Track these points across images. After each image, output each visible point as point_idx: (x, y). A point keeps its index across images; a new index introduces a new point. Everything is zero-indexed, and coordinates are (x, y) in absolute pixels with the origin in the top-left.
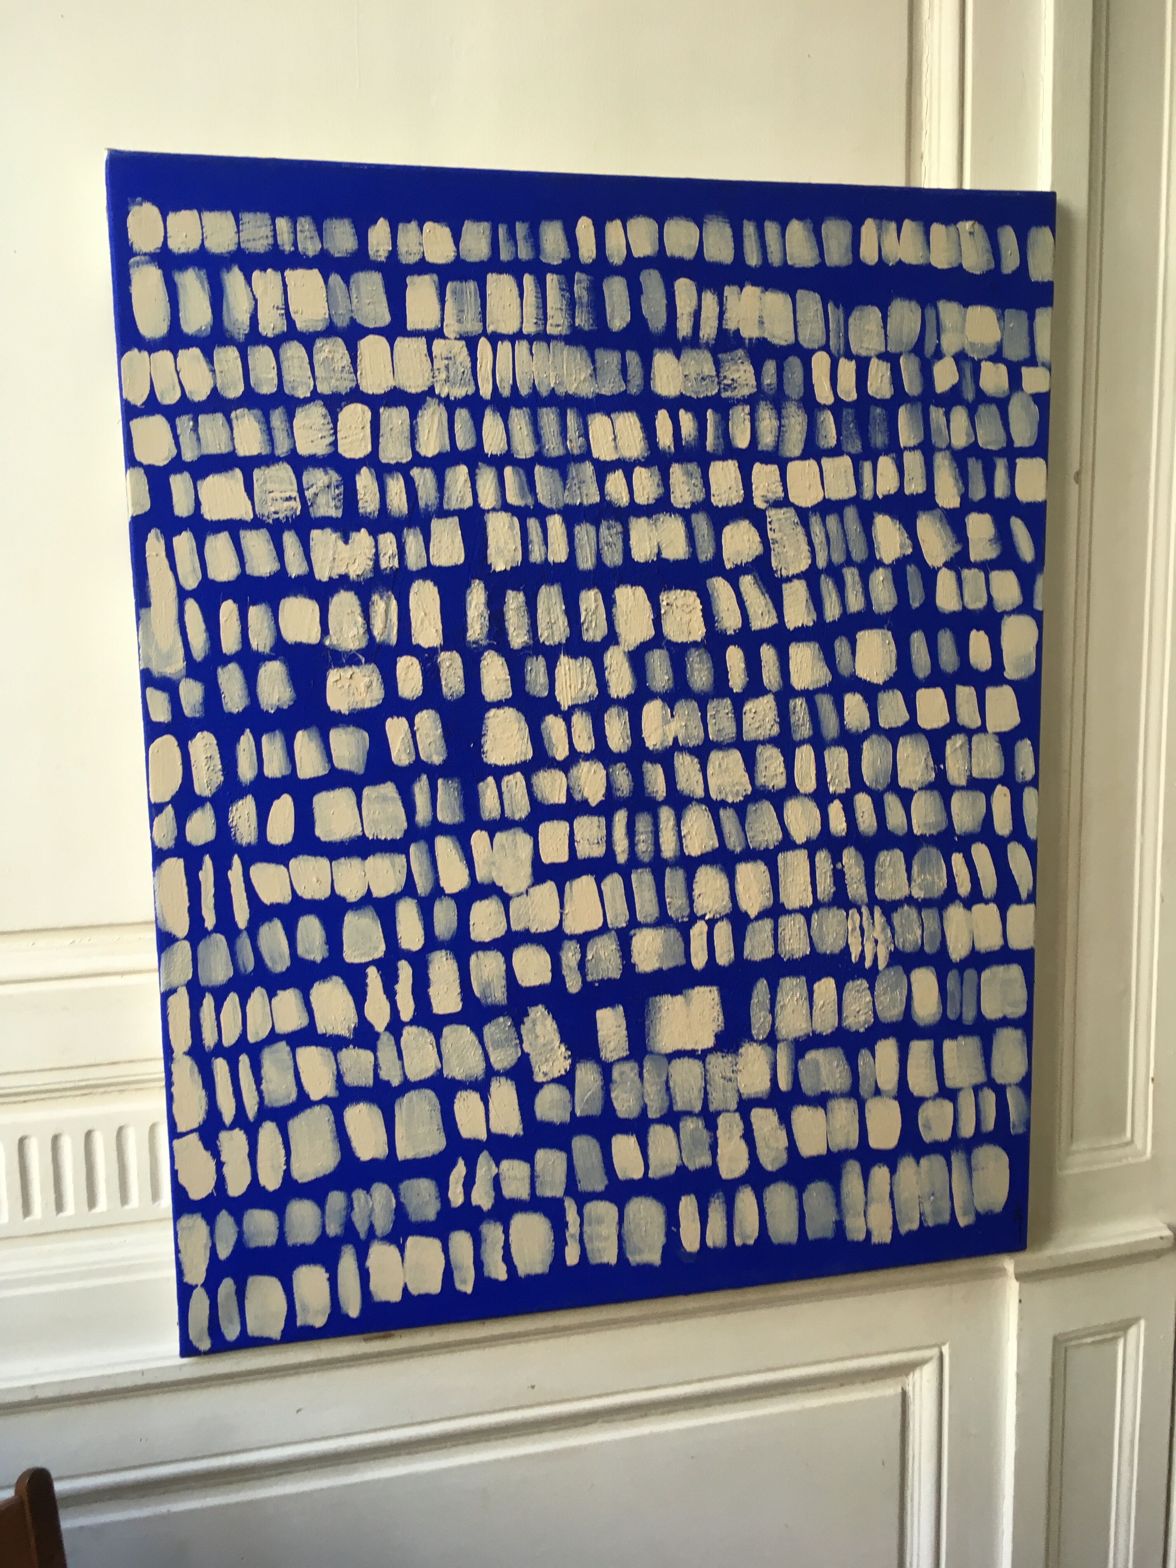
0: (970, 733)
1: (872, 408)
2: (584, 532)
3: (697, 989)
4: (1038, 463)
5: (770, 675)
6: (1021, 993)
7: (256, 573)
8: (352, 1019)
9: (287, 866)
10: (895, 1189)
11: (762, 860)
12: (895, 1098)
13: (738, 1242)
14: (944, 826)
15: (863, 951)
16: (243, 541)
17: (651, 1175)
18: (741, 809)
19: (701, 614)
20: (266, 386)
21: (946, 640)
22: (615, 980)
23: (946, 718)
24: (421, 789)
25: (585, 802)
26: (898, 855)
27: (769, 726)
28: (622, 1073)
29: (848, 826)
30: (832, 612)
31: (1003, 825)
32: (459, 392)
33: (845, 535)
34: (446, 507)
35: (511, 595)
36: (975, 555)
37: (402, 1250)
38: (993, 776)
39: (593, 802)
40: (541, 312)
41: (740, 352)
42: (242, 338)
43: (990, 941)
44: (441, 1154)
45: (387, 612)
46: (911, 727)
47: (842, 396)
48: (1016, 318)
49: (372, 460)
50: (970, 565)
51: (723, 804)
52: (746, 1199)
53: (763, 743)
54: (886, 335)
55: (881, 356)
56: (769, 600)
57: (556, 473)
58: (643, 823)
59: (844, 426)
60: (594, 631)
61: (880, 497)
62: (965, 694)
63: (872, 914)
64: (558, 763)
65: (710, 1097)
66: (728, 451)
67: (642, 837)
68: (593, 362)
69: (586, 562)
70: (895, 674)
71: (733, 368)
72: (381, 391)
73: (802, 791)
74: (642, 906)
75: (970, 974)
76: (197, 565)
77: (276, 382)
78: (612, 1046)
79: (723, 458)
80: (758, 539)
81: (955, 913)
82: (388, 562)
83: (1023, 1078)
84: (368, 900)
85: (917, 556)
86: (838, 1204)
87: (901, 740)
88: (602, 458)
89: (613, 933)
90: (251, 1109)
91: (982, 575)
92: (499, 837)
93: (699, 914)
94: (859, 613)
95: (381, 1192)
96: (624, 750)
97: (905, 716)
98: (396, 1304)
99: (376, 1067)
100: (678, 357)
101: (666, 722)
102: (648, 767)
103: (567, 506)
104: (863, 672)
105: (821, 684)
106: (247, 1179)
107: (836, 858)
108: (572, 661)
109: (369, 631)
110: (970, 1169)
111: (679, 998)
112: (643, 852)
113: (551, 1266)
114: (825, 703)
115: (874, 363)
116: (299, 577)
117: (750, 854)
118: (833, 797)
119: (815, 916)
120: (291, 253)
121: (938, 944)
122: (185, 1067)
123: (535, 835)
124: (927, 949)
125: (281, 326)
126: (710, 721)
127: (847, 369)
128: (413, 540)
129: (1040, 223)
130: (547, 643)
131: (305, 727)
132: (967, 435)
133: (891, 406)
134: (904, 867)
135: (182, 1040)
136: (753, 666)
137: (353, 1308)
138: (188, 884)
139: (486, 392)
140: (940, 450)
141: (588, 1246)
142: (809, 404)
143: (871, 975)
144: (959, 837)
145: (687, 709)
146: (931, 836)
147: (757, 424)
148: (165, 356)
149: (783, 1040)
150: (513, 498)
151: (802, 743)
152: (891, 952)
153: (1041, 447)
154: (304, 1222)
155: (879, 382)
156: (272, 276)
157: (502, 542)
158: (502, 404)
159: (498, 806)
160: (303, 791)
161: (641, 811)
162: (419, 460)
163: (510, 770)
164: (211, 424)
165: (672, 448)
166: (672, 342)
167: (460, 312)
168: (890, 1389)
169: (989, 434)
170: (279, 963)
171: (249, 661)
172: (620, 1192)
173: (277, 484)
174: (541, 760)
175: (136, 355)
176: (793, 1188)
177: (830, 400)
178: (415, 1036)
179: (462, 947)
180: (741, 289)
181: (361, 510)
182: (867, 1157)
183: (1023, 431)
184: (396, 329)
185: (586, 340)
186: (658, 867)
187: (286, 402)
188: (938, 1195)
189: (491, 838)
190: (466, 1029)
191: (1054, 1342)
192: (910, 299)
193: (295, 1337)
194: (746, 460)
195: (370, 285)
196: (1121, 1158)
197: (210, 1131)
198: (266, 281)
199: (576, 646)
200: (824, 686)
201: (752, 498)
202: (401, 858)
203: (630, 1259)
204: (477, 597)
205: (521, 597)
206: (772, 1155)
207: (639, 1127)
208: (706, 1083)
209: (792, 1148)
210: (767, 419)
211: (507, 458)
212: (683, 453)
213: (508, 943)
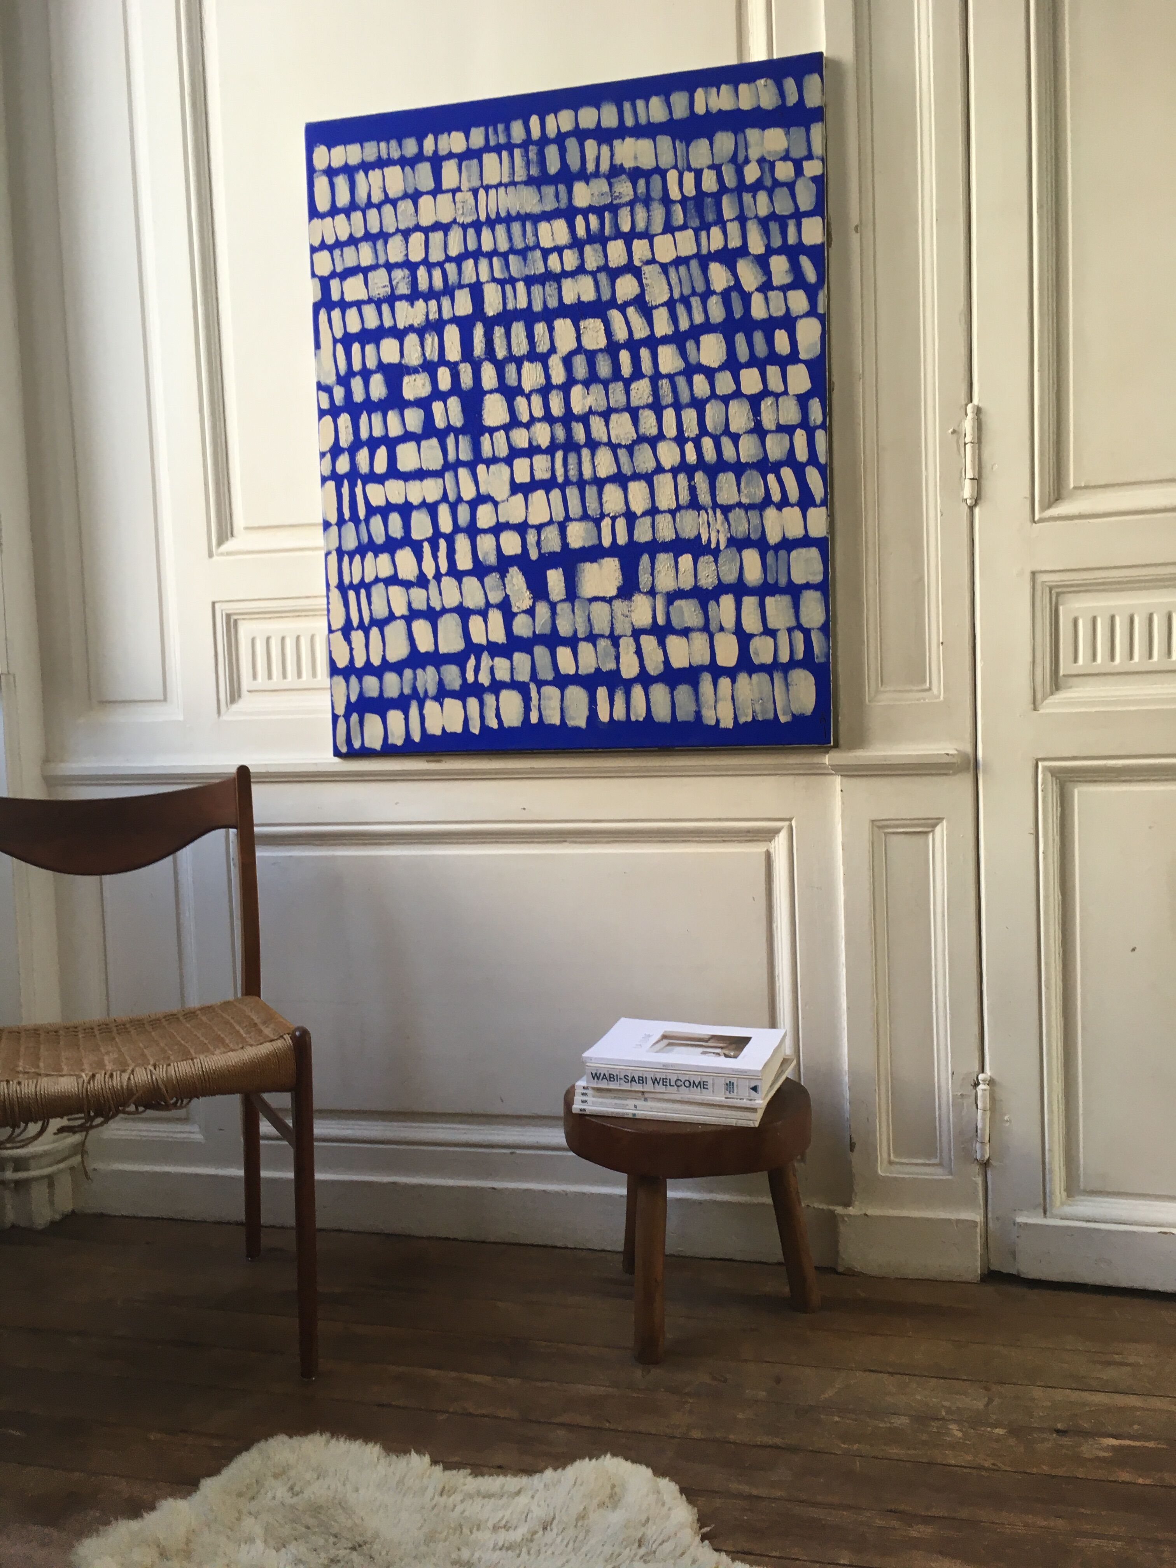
0: (777, 396)
1: (706, 198)
2: (536, 290)
3: (606, 559)
4: (817, 221)
5: (646, 366)
6: (818, 567)
7: (369, 328)
8: (416, 572)
9: (383, 485)
10: (735, 694)
11: (644, 479)
12: (734, 633)
13: (633, 719)
14: (761, 457)
15: (709, 537)
16: (363, 311)
17: (580, 673)
18: (630, 449)
19: (603, 332)
20: (374, 229)
21: (759, 337)
22: (557, 553)
23: (760, 387)
24: (450, 441)
25: (539, 447)
26: (731, 476)
27: (646, 397)
28: (562, 609)
29: (697, 458)
30: (684, 325)
31: (802, 455)
32: (469, 220)
33: (691, 277)
34: (462, 283)
35: (497, 328)
36: (776, 282)
37: (442, 705)
38: (794, 423)
39: (544, 447)
40: (511, 170)
41: (624, 177)
42: (364, 206)
43: (795, 531)
44: (462, 651)
45: (433, 343)
46: (737, 394)
47: (686, 194)
48: (798, 132)
49: (425, 262)
50: (773, 288)
51: (620, 446)
52: (638, 692)
53: (643, 408)
54: (713, 155)
55: (710, 167)
56: (645, 321)
57: (521, 258)
58: (572, 458)
59: (688, 211)
60: (543, 347)
61: (713, 252)
62: (773, 371)
63: (715, 513)
64: (524, 424)
65: (614, 626)
66: (618, 234)
67: (572, 467)
68: (540, 193)
69: (537, 307)
70: (726, 361)
71: (620, 186)
72: (430, 224)
73: (668, 437)
74: (573, 508)
75: (782, 553)
76: (342, 325)
77: (379, 226)
78: (556, 591)
79: (615, 239)
80: (636, 284)
81: (771, 513)
82: (433, 316)
83: (823, 625)
84: (424, 504)
85: (737, 286)
86: (697, 700)
87: (731, 403)
88: (546, 247)
89: (556, 524)
90: (367, 621)
91: (782, 294)
92: (492, 467)
93: (606, 513)
94: (701, 324)
95: (431, 670)
96: (561, 415)
97: (733, 387)
98: (438, 736)
99: (428, 599)
100: (588, 184)
101: (584, 398)
102: (574, 424)
103: (527, 276)
104: (704, 362)
105: (678, 370)
106: (364, 659)
107: (691, 478)
108: (530, 365)
109: (424, 354)
110: (787, 685)
111: (595, 565)
112: (573, 476)
113: (522, 722)
114: (681, 381)
115: (706, 172)
116: (390, 328)
117: (636, 476)
118: (688, 439)
119: (678, 515)
120: (387, 159)
121: (760, 533)
122: (335, 594)
123: (511, 466)
124: (752, 536)
125: (382, 197)
126: (611, 396)
127: (689, 178)
128: (446, 302)
129: (811, 72)
130: (517, 355)
131: (392, 409)
132: (768, 208)
133: (717, 197)
134: (735, 483)
135: (334, 581)
136: (636, 361)
137: (416, 737)
138: (337, 495)
139: (483, 218)
140: (751, 219)
141: (543, 713)
142: (666, 201)
143: (715, 553)
144: (772, 463)
145: (597, 389)
146: (753, 463)
147: (635, 217)
148: (329, 219)
149: (660, 593)
150: (498, 275)
151: (667, 407)
152: (729, 540)
153: (819, 209)
154: (392, 685)
155: (710, 183)
156: (378, 172)
157: (492, 300)
158: (491, 223)
159: (491, 450)
160: (392, 444)
161: (571, 450)
162: (448, 259)
163: (497, 429)
164: (349, 251)
165: (585, 236)
166: (584, 176)
167: (469, 176)
168: (758, 849)
169: (783, 206)
170: (380, 539)
171: (366, 374)
172: (562, 681)
173: (379, 278)
174: (514, 423)
175: (316, 221)
176: (667, 687)
177: (679, 197)
178: (448, 583)
179: (473, 531)
180: (623, 140)
181: (420, 289)
182: (716, 671)
183: (806, 201)
184: (437, 190)
185: (537, 182)
186: (581, 484)
187: (384, 236)
188: (765, 700)
189: (488, 468)
190: (475, 579)
191: (872, 823)
192: (727, 131)
193: (388, 751)
194: (628, 238)
195: (424, 169)
196: (918, 700)
197: (347, 630)
198: (375, 175)
199: (533, 356)
200: (681, 371)
201: (633, 261)
202: (440, 481)
203: (568, 723)
204: (479, 332)
205: (502, 330)
206: (654, 666)
207: (572, 642)
208: (612, 618)
209: (667, 662)
210: (641, 213)
211: (494, 253)
212: (591, 238)
213: (497, 529)
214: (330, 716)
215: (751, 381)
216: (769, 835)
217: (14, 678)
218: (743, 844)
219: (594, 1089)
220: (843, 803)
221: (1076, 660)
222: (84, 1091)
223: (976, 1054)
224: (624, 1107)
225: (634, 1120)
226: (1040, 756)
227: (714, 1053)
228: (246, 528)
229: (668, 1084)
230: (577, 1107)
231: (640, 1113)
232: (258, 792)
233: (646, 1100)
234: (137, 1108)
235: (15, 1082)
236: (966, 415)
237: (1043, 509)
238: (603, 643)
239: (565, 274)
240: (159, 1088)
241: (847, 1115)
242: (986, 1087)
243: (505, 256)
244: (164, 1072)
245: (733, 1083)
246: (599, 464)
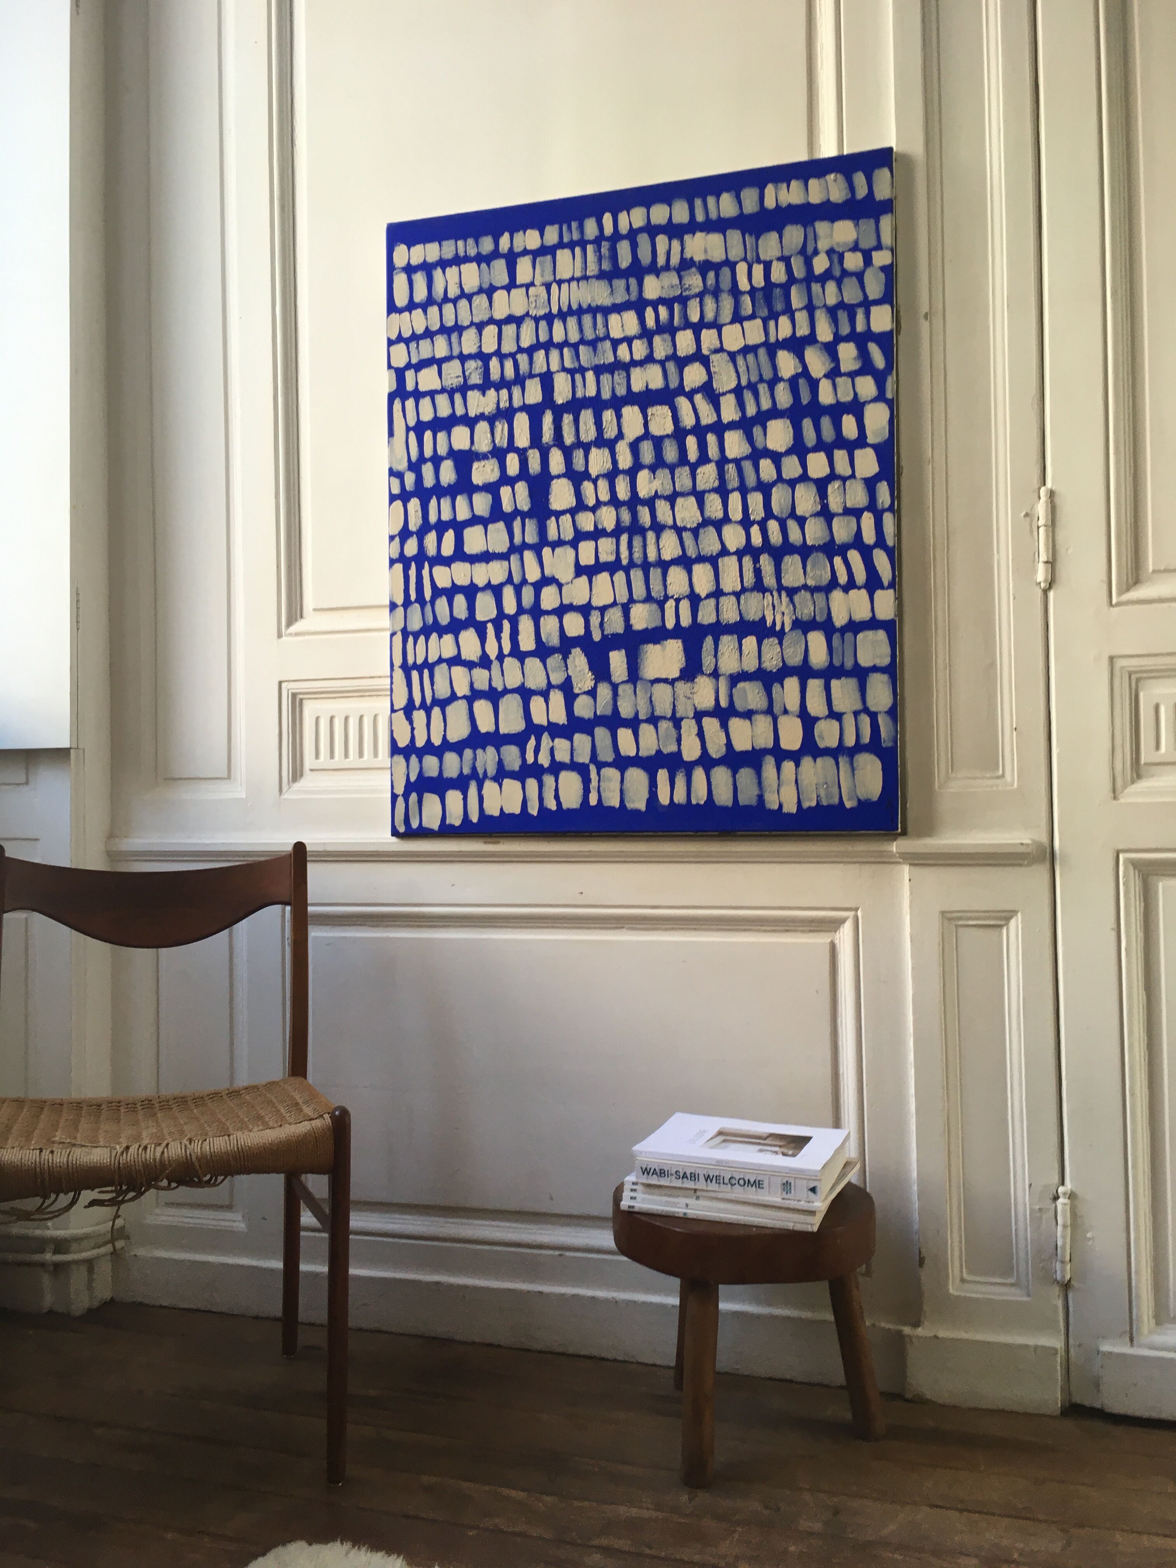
1: (774, 289)
2: (605, 379)
3: (669, 641)
4: (886, 309)
5: (713, 451)
6: (886, 649)
7: (441, 416)
8: (479, 652)
9: (450, 568)
10: (799, 777)
11: (709, 562)
12: (798, 716)
13: (694, 802)
14: (828, 539)
15: (774, 619)
16: (436, 400)
17: (640, 754)
18: (695, 532)
19: (671, 418)
20: (450, 322)
21: (826, 422)
22: (620, 634)
23: (827, 471)
24: (517, 524)
25: (604, 530)
26: (797, 558)
27: (712, 482)
28: (624, 691)
29: (763, 541)
30: (751, 410)
31: (869, 537)
32: (541, 312)
33: (758, 365)
34: (533, 373)
35: (565, 416)
36: (843, 369)
37: (500, 785)
38: (861, 506)
39: (609, 530)
40: (584, 265)
41: (694, 270)
42: (440, 301)
43: (862, 613)
44: (523, 732)
45: (502, 430)
46: (804, 478)
47: (755, 285)
48: (867, 225)
49: (498, 353)
50: (841, 375)
51: (685, 529)
52: (699, 774)
53: (709, 491)
54: (782, 247)
55: (779, 259)
56: (712, 407)
57: (591, 349)
58: (637, 541)
59: (756, 301)
60: (610, 432)
61: (780, 340)
62: (840, 456)
63: (780, 596)
64: (590, 507)
65: (676, 708)
66: (687, 324)
67: (637, 550)
68: (611, 286)
69: (606, 395)
70: (792, 445)
71: (690, 278)
72: (503, 317)
73: (733, 519)
74: (637, 591)
75: (849, 636)
76: (415, 414)
77: (454, 320)
78: (618, 673)
79: (684, 329)
80: (704, 372)
81: (837, 595)
82: (504, 404)
83: (890, 709)
84: (489, 586)
85: (805, 372)
86: (760, 783)
87: (797, 486)
88: (616, 337)
89: (620, 606)
90: (429, 701)
91: (850, 380)
92: (558, 550)
93: (670, 595)
94: (768, 410)
95: (491, 750)
96: (626, 499)
97: (800, 471)
98: (496, 817)
99: (490, 680)
100: (658, 276)
101: (650, 482)
102: (639, 508)
103: (596, 365)
104: (771, 446)
105: (744, 455)
106: (426, 738)
107: (756, 560)
108: (598, 450)
109: (493, 441)
110: (853, 769)
111: (658, 647)
112: (637, 558)
113: (581, 804)
114: (747, 466)
115: (775, 264)
116: (461, 416)
117: (701, 559)
118: (753, 523)
119: (742, 597)
120: (464, 257)
121: (826, 615)
122: (399, 674)
123: (576, 549)
124: (818, 619)
125: (458, 292)
126: (677, 480)
127: (758, 270)
128: (516, 391)
129: (881, 166)
130: (585, 441)
131: (461, 493)
132: (837, 297)
133: (786, 287)
134: (801, 566)
135: (398, 661)
136: (702, 446)
137: (474, 818)
138: (404, 577)
140: (819, 308)
141: (603, 794)
142: (735, 292)
143: (780, 635)
144: (839, 546)
145: (663, 474)
146: (819, 546)
147: (704, 307)
148: (407, 314)
149: (723, 675)
150: (568, 364)
151: (733, 490)
152: (793, 621)
153: (888, 297)
154: (452, 765)
155: (778, 274)
156: (455, 269)
157: (561, 388)
158: (563, 316)
159: (557, 533)
160: (459, 527)
161: (636, 534)
162: (520, 350)
163: (563, 512)
164: (425, 344)
165: (655, 328)
166: (654, 269)
167: (543, 271)
168: (822, 939)
169: (852, 294)
170: (444, 620)
171: (436, 460)
172: (622, 763)
173: (453, 370)
174: (580, 506)
175: (394, 316)
176: (729, 770)
177: (748, 288)
178: (511, 663)
179: (536, 613)
180: (694, 235)
181: (492, 379)
182: (780, 754)
183: (874, 289)
184: (512, 285)
185: (608, 276)
186: (646, 566)
187: (458, 329)
188: (830, 784)
189: (553, 551)
190: (537, 661)
191: (943, 916)
192: (797, 224)
193: (446, 831)
194: (697, 329)
195: (500, 265)
196: (992, 786)
197: (409, 710)
198: (452, 272)
199: (600, 441)
200: (747, 456)
201: (701, 350)
202: (506, 563)
203: (628, 805)
204: (548, 419)
205: (571, 417)
206: (716, 749)
207: (634, 724)
208: (674, 699)
209: (729, 744)
210: (710, 304)
211: (566, 343)
212: (661, 329)
213: (561, 611)
214: (389, 795)
215: (817, 465)
216: (834, 925)
217: (84, 752)
218: (805, 935)
219: (643, 1184)
220: (911, 893)
221: (1158, 747)
222: (117, 1164)
223: (1056, 1166)
224: (675, 1205)
225: (685, 1220)
226: (1121, 847)
227: (771, 1151)
228: (315, 610)
229: (722, 1181)
230: (625, 1204)
231: (692, 1213)
232: (312, 870)
233: (698, 1198)
234: (169, 1184)
235: (48, 1151)
236: (1039, 497)
237: (1120, 593)
238: (664, 725)
239: (634, 363)
240: (193, 1164)
241: (916, 1226)
242: (1066, 1201)
243: (575, 347)
244: (199, 1146)
245: (790, 1183)
246: (664, 546)
